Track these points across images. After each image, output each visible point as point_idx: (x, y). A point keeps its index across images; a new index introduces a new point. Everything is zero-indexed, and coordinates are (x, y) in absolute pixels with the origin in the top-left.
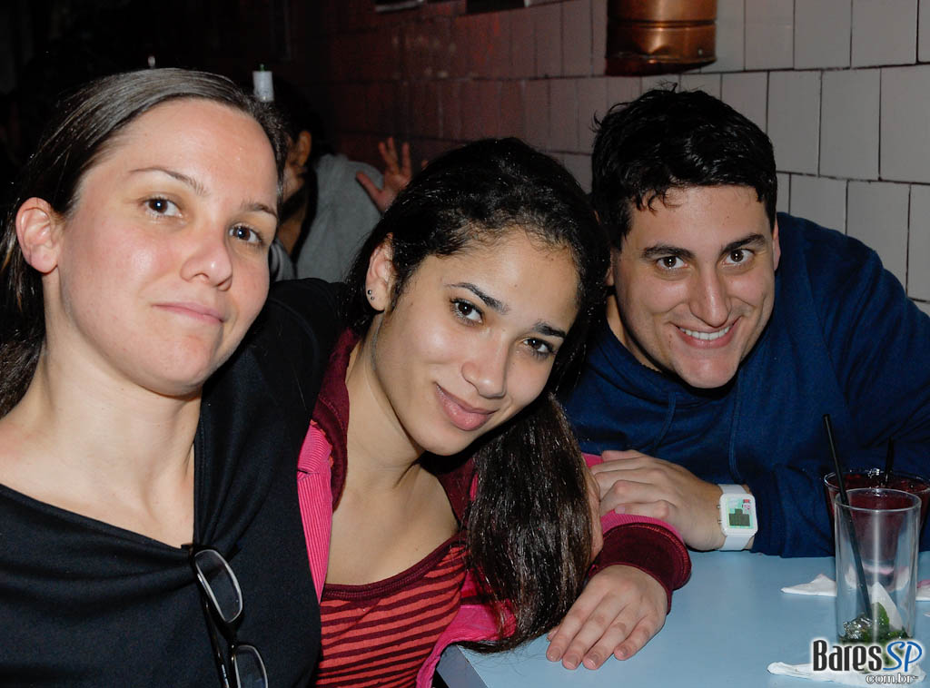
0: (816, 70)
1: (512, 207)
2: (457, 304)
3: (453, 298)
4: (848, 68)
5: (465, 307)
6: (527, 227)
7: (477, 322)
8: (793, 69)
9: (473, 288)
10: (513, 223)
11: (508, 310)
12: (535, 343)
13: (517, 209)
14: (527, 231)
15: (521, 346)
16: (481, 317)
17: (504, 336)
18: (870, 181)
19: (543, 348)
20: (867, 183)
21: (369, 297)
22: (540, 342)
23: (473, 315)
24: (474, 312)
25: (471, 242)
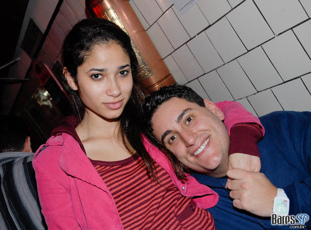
0: (214, 70)
1: (90, 40)
2: (93, 77)
3: (91, 76)
4: (224, 64)
5: (96, 76)
6: (98, 43)
7: (102, 78)
8: (205, 74)
9: (94, 70)
10: (94, 44)
11: (107, 69)
12: (122, 73)
13: (91, 40)
14: (98, 44)
15: (118, 76)
16: (102, 76)
17: (112, 77)
18: (254, 94)
19: (125, 73)
20: (254, 95)
21: (72, 88)
22: (123, 72)
23: (100, 77)
24: (99, 76)
25: (85, 57)
